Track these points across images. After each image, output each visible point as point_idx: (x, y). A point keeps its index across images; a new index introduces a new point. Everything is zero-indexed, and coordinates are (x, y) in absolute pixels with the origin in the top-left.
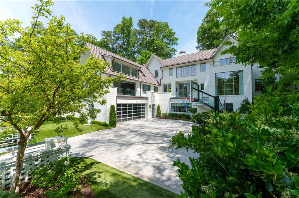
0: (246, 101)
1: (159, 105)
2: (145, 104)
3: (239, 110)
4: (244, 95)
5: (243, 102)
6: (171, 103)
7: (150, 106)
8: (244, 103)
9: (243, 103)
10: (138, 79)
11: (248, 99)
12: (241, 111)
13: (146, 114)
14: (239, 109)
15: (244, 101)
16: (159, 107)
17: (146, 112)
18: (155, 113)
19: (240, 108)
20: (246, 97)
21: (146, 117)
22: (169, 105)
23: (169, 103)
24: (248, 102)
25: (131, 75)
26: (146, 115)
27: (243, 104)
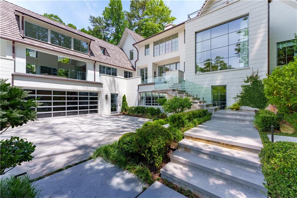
0: (254, 80)
1: (125, 95)
2: (97, 93)
3: (238, 99)
4: (250, 66)
5: (247, 82)
6: (140, 92)
7: (106, 96)
8: (249, 84)
9: (246, 84)
10: (88, 56)
11: (259, 75)
12: (243, 101)
13: (99, 107)
14: (238, 96)
15: (248, 80)
16: (124, 98)
17: (99, 105)
18: (119, 106)
19: (240, 95)
20: (255, 70)
21: (99, 111)
22: (137, 95)
23: (137, 92)
24: (257, 81)
25: (73, 50)
26: (99, 109)
27: (248, 86)
